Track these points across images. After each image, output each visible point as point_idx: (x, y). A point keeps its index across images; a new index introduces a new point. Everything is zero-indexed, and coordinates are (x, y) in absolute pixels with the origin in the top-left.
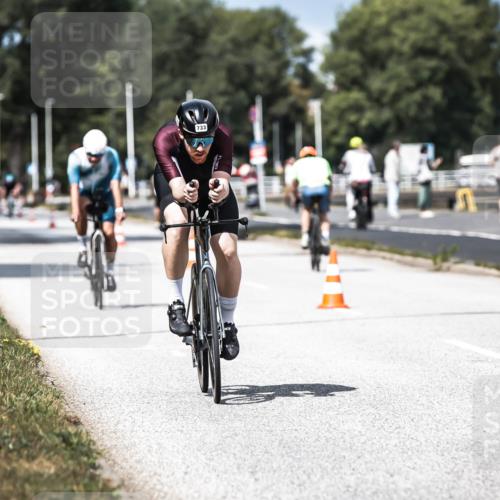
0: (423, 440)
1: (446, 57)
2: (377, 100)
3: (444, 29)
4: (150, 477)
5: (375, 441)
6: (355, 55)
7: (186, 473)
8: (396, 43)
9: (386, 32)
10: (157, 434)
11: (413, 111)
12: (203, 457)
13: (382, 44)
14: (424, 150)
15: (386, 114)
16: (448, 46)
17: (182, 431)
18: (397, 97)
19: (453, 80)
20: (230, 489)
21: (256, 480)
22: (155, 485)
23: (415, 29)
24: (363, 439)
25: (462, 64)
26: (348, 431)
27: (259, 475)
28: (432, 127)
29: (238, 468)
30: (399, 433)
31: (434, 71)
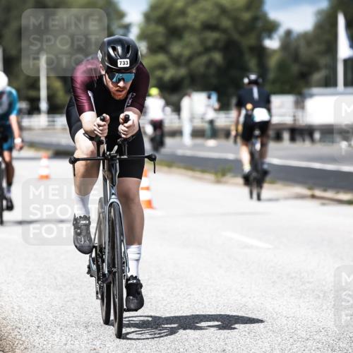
0: (207, 304)
1: (224, 31)
2: (176, 61)
3: (223, 11)
4: (13, 330)
5: (173, 304)
6: (161, 29)
7: (38, 327)
8: (189, 20)
9: (183, 13)
10: (18, 299)
11: (202, 69)
12: (51, 316)
13: (180, 21)
14: (209, 97)
15: (182, 72)
16: (226, 23)
17: (36, 297)
18: (190, 59)
19: (230, 48)
20: (69, 338)
21: (88, 332)
22: (16, 335)
23: (203, 10)
24: (165, 303)
25: (236, 36)
26: (154, 297)
27: (90, 329)
28: (214, 81)
29: (76, 324)
30: (190, 298)
31: (217, 41)
